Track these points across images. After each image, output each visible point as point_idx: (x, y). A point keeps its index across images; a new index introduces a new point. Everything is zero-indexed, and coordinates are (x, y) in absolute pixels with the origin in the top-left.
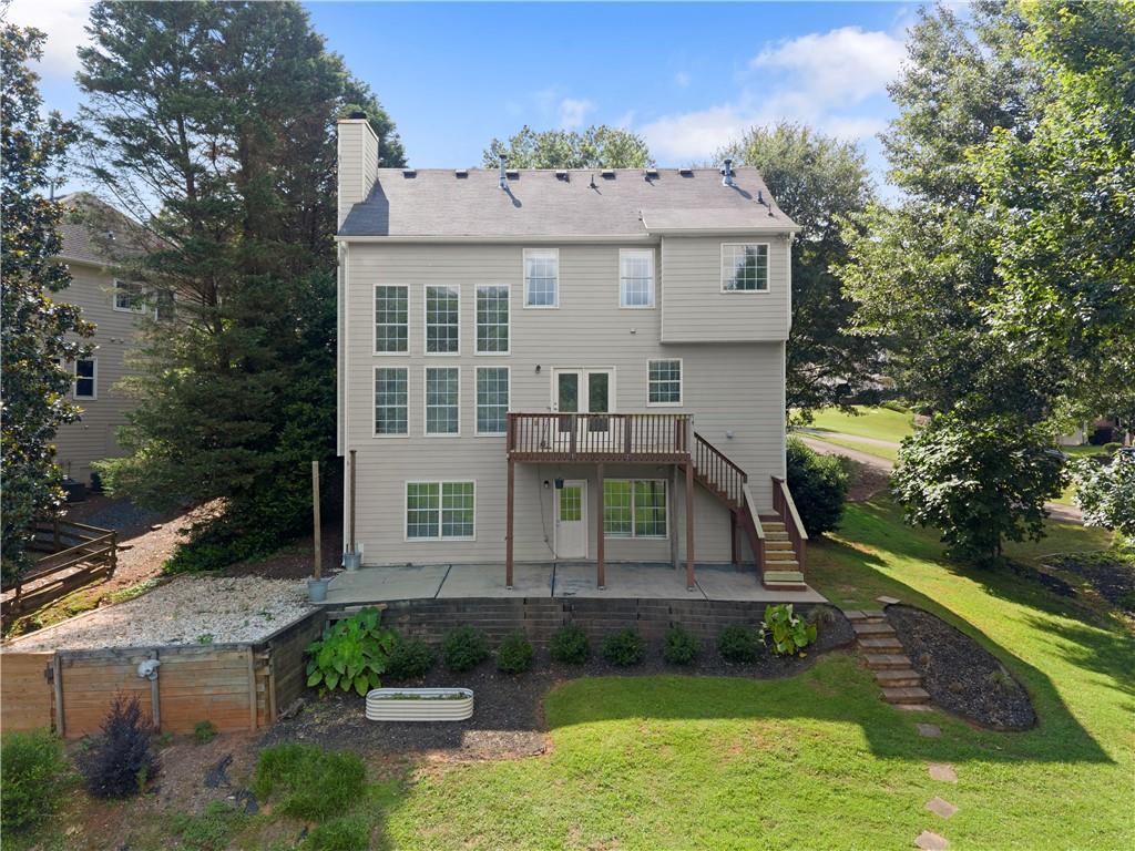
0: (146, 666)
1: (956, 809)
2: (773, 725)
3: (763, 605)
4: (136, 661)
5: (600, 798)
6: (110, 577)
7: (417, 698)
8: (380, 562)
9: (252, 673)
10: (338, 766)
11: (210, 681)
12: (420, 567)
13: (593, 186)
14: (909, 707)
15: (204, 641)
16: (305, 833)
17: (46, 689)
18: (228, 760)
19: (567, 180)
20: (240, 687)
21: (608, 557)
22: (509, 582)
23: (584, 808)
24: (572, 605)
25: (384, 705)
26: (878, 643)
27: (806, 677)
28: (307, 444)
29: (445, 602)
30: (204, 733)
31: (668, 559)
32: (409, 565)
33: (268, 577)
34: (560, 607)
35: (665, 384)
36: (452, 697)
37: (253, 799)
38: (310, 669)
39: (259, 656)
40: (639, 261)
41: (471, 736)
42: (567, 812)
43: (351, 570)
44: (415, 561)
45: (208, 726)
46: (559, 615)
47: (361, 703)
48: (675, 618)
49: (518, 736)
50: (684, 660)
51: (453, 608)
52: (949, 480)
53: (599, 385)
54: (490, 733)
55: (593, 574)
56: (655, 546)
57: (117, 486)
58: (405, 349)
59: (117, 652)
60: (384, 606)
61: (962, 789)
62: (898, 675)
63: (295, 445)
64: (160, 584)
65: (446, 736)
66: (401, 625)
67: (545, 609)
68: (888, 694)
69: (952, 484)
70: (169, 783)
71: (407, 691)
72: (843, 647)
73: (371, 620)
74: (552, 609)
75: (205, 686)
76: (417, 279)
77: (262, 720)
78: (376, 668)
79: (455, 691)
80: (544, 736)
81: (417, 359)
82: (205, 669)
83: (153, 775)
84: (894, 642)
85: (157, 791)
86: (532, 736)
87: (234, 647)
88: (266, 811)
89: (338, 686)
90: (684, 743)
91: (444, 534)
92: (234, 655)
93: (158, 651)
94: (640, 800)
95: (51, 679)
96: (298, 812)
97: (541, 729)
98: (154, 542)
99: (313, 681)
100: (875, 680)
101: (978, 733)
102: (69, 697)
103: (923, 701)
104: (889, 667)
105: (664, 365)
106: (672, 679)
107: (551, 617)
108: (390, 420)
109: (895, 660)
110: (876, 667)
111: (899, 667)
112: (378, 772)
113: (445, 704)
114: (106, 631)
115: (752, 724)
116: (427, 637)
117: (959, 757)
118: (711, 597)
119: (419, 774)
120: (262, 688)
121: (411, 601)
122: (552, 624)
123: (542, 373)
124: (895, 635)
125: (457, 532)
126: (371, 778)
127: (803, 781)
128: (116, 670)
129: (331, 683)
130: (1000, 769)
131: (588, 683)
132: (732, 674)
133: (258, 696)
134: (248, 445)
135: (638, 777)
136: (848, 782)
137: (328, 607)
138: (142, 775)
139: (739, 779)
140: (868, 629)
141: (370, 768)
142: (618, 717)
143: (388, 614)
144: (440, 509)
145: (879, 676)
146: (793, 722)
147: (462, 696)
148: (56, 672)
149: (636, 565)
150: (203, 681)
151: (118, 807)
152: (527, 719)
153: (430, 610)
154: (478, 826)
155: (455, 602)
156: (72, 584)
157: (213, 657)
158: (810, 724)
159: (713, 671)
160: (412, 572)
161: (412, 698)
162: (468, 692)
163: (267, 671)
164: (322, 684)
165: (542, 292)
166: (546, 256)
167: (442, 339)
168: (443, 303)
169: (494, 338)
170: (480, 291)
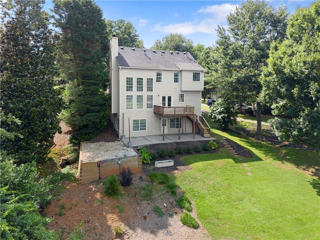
0: (120, 162)
1: (250, 169)
2: (221, 160)
4: (117, 161)
6: (55, 145)
9: (139, 161)
12: (136, 137)
13: (162, 55)
15: (125, 156)
16: (164, 186)
17: (98, 169)
18: (141, 177)
20: (137, 164)
21: (171, 133)
22: (164, 140)
23: (204, 176)
24: (178, 143)
25: (160, 164)
26: (227, 146)
27: (219, 153)
29: (155, 144)
32: (133, 137)
35: (181, 98)
37: (152, 182)
40: (177, 74)
41: (178, 167)
42: (202, 177)
47: (154, 165)
50: (198, 152)
52: (222, 114)
53: (170, 98)
54: (181, 167)
58: (132, 91)
59: (112, 160)
60: (145, 146)
61: (249, 167)
62: (232, 151)
65: (174, 168)
66: (148, 149)
68: (233, 154)
70: (134, 182)
72: (223, 147)
73: (145, 149)
74: (174, 144)
76: (135, 75)
79: (168, 161)
80: (189, 166)
81: (135, 93)
82: (130, 161)
84: (229, 146)
86: (187, 166)
87: (135, 156)
88: (155, 184)
91: (140, 130)
92: (135, 158)
93: (121, 159)
94: (210, 174)
95: (99, 167)
100: (230, 152)
101: (247, 158)
102: (102, 170)
103: (237, 155)
104: (230, 150)
105: (181, 95)
108: (129, 107)
109: (231, 148)
115: (218, 161)
117: (246, 162)
119: (176, 174)
120: (141, 163)
121: (149, 145)
122: (174, 147)
123: (159, 96)
124: (229, 144)
125: (143, 129)
126: (169, 176)
127: (229, 168)
131: (186, 157)
135: (208, 171)
136: (234, 168)
139: (221, 169)
140: (225, 144)
144: (140, 125)
146: (223, 160)
147: (170, 161)
148: (100, 165)
150: (130, 163)
151: (129, 187)
153: (153, 146)
154: (191, 181)
158: (225, 160)
159: (204, 153)
161: (162, 163)
165: (159, 80)
166: (160, 72)
167: (140, 89)
168: (140, 81)
169: (150, 89)
170: (148, 79)
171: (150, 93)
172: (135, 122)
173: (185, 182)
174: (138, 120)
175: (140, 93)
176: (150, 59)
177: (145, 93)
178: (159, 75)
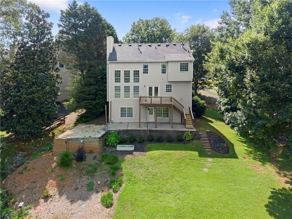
0: (82, 141)
1: (210, 165)
2: (183, 152)
3: (184, 131)
4: (80, 140)
5: (155, 162)
6: (65, 124)
7: (125, 147)
8: (116, 122)
9: (99, 142)
10: (114, 157)
12: (123, 123)
13: (156, 48)
14: (207, 150)
15: (90, 137)
16: (110, 167)
17: (65, 145)
18: (96, 156)
19: (151, 46)
20: (97, 145)
21: (157, 122)
22: (140, 127)
23: (152, 164)
24: (151, 131)
25: (120, 148)
26: (204, 139)
27: (190, 144)
28: (102, 99)
29: (128, 130)
31: (169, 122)
32: (121, 122)
33: (95, 125)
34: (149, 131)
35: (169, 89)
36: (131, 147)
37: (101, 162)
38: (107, 142)
39: (100, 140)
40: (164, 65)
41: (134, 153)
42: (150, 164)
43: (111, 123)
44: (122, 122)
45: (92, 151)
46: (149, 133)
47: (116, 147)
48: (169, 133)
49: (142, 153)
50: (170, 141)
51: (130, 131)
52: (226, 106)
53: (156, 89)
54: (137, 152)
55: (154, 125)
56: (167, 120)
58: (120, 82)
59: (77, 139)
60: (118, 131)
61: (212, 162)
62: (206, 144)
63: (99, 99)
64: (75, 126)
65: (130, 153)
66: (121, 134)
67: (146, 132)
68: (204, 147)
69: (226, 107)
70: (87, 159)
71: (123, 146)
72: (198, 139)
73: (116, 133)
74: (147, 132)
75: (91, 144)
76: (122, 69)
77: (100, 150)
78: (118, 142)
79: (131, 146)
80: (146, 153)
81: (122, 84)
82: (91, 142)
83: (85, 158)
84: (207, 138)
85: (86, 160)
86: (144, 153)
87: (96, 138)
88: (103, 163)
89: (111, 145)
90: (168, 154)
91: (127, 117)
93: (83, 139)
94: (161, 163)
96: (108, 164)
97: (145, 152)
99: (107, 144)
100: (202, 145)
101: (218, 154)
103: (210, 149)
104: (205, 143)
105: (169, 85)
106: (168, 144)
108: (117, 96)
109: (206, 142)
110: (203, 143)
111: (207, 143)
112: (120, 158)
113: (130, 148)
115: (180, 152)
116: (126, 136)
117: (214, 157)
118: (176, 130)
119: (126, 158)
120: (100, 145)
121: (123, 130)
122: (147, 134)
123: (146, 87)
124: (208, 137)
125: (130, 116)
126: (119, 159)
127: (187, 161)
128: (77, 141)
130: (219, 159)
131: (153, 145)
132: (178, 143)
133: (100, 146)
134: (91, 100)
135: (161, 160)
136: (194, 161)
137: (109, 131)
139: (177, 160)
140: (203, 136)
141: (119, 157)
142: (158, 150)
143: (119, 132)
144: (127, 112)
145: (203, 144)
146: (187, 151)
147: (132, 146)
148: (67, 142)
149: (163, 123)
150: (91, 143)
151: (80, 162)
152: (143, 150)
153: (126, 132)
154: (136, 166)
155: (130, 130)
157: (92, 140)
158: (190, 152)
159: (175, 143)
160: (122, 124)
162: (133, 146)
163: (101, 142)
164: (109, 144)
165: (146, 71)
166: (147, 65)
167: (127, 80)
168: (127, 73)
169: (137, 80)
170: (134, 71)
171: (136, 84)
172: (123, 109)
173: (130, 166)
174: (125, 108)
175: (127, 84)
176: (141, 53)
177: (132, 84)
178: (146, 67)
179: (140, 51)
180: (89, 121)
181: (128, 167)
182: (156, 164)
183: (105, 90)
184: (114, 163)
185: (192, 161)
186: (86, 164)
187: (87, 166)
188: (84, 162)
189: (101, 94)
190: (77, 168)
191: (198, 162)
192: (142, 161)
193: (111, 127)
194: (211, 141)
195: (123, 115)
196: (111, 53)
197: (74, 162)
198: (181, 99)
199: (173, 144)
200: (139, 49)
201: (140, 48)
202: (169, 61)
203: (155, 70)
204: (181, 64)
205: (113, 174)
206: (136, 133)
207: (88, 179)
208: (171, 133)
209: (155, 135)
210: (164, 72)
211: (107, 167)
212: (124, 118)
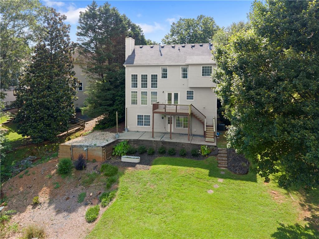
0: (85, 149)
1: (219, 187)
2: (192, 169)
3: (200, 145)
4: (84, 148)
5: (156, 178)
6: (84, 130)
7: (131, 158)
8: (132, 130)
9: (102, 151)
10: (114, 168)
11: (95, 152)
13: (179, 50)
14: (222, 168)
15: (95, 145)
16: (107, 178)
17: (70, 151)
18: (97, 166)
19: (174, 48)
20: (100, 154)
22: (153, 137)
23: (152, 179)
24: (164, 143)
25: (125, 159)
26: (222, 155)
27: (205, 160)
28: (120, 105)
29: (139, 140)
30: (94, 161)
32: (138, 131)
33: (110, 132)
34: (161, 143)
35: (190, 95)
36: (137, 158)
37: (100, 172)
38: (113, 151)
39: (103, 148)
40: (185, 69)
41: (138, 165)
42: (149, 180)
43: (126, 132)
45: (95, 160)
46: (161, 144)
47: (120, 157)
48: (184, 146)
49: (145, 166)
50: (184, 155)
51: (141, 141)
53: (176, 95)
54: (141, 165)
56: (185, 131)
57: (84, 113)
58: (137, 87)
59: (81, 146)
60: (128, 140)
61: (222, 184)
62: (223, 162)
63: (117, 105)
64: (92, 132)
65: (133, 165)
66: (131, 144)
67: (158, 143)
68: (219, 165)
70: (88, 169)
71: (129, 157)
72: (214, 155)
73: (125, 143)
76: (139, 72)
77: (104, 159)
78: (125, 152)
79: (137, 157)
80: (150, 167)
81: (139, 89)
82: (94, 150)
83: (85, 167)
85: (86, 169)
86: (148, 166)
87: (99, 146)
88: (102, 174)
89: (118, 154)
90: (174, 170)
91: (144, 125)
92: (99, 148)
93: (87, 146)
94: (162, 179)
95: (71, 150)
96: (106, 175)
97: (150, 165)
98: (92, 123)
99: (113, 154)
100: (218, 162)
101: (232, 174)
102: (74, 153)
103: (226, 167)
104: (222, 160)
105: (190, 92)
106: (179, 159)
107: (159, 144)
108: (134, 102)
109: (224, 159)
110: (220, 160)
111: (224, 160)
112: (120, 170)
113: (135, 159)
114: (80, 142)
115: (188, 168)
116: (136, 147)
117: (226, 178)
118: (192, 143)
119: (126, 171)
120: (104, 154)
121: (133, 139)
122: (159, 146)
123: (164, 93)
124: (227, 154)
125: (147, 125)
126: (119, 171)
127: (193, 179)
128: (81, 149)
129: (117, 154)
130: (232, 181)
131: (163, 158)
132: (192, 159)
133: (103, 155)
134: (108, 105)
135: (163, 175)
136: (201, 180)
137: (118, 140)
138: (83, 167)
139: (181, 177)
140: (222, 152)
141: (119, 169)
142: (164, 164)
143: (129, 142)
144: (144, 120)
145: (219, 162)
146: (196, 168)
147: (138, 158)
148: (72, 149)
149: (183, 134)
150: (94, 152)
151: (80, 171)
153: (137, 141)
154: (134, 180)
155: (142, 140)
156: (77, 131)
157: (96, 148)
159: (188, 158)
160: (138, 133)
161: (130, 158)
162: (139, 158)
163: (104, 151)
164: (115, 154)
165: (165, 76)
166: (165, 68)
167: (144, 85)
168: (144, 77)
169: (154, 85)
170: (152, 75)
171: (154, 90)
172: (140, 117)
173: (128, 180)
174: (143, 116)
175: (144, 90)
176: (161, 55)
177: (149, 89)
178: (165, 71)
179: (161, 53)
180: (106, 128)
181: (126, 181)
182: (156, 180)
183: (123, 96)
184: (112, 175)
185: (199, 180)
186: (84, 174)
187: (85, 175)
188: (83, 172)
189: (119, 100)
190: (76, 176)
191: (206, 182)
192: (142, 175)
193: (124, 136)
194: (229, 159)
195: (140, 123)
196: (130, 56)
197: (74, 170)
198: (204, 108)
199: (185, 159)
200: (160, 51)
201: (162, 49)
202: (189, 64)
203: (175, 74)
204: (203, 67)
205: (109, 187)
206: (147, 143)
207: (83, 189)
208: (186, 146)
209: (168, 148)
210: (185, 76)
211: (105, 179)
212: (141, 126)
